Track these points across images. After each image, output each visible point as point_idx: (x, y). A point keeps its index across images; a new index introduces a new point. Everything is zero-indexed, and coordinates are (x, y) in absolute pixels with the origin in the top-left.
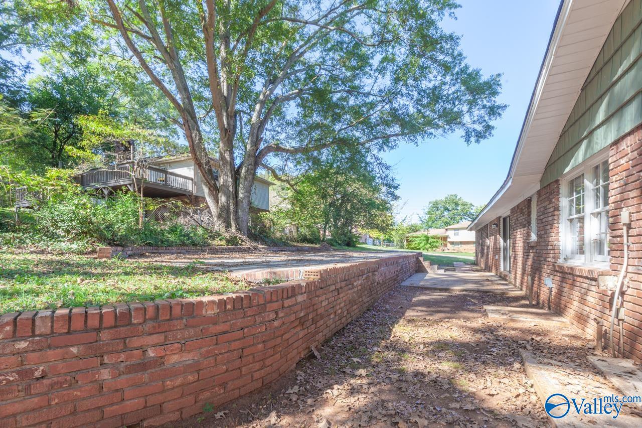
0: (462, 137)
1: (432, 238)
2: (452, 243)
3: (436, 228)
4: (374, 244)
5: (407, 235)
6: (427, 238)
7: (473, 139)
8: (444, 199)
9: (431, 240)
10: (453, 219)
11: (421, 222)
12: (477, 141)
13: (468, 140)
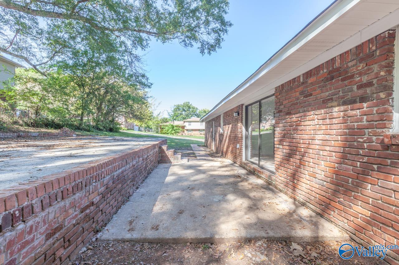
0: (198, 48)
1: (176, 127)
2: (187, 130)
3: (178, 120)
4: (139, 130)
5: (161, 124)
6: (173, 127)
7: (206, 51)
8: (182, 104)
9: (175, 128)
10: (187, 115)
11: (169, 116)
12: (209, 53)
13: (202, 52)
